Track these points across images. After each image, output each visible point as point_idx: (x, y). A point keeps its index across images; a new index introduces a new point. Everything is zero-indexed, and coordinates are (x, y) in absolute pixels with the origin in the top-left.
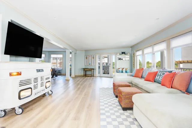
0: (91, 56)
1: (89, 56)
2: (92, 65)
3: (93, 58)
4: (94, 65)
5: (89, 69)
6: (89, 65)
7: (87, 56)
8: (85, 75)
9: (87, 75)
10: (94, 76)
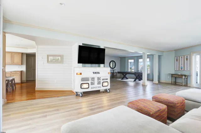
0: (183, 57)
1: (180, 57)
2: (186, 69)
3: (187, 59)
4: (188, 70)
5: (179, 75)
6: (180, 69)
7: (178, 57)
8: (175, 84)
9: (177, 83)
10: (189, 85)
